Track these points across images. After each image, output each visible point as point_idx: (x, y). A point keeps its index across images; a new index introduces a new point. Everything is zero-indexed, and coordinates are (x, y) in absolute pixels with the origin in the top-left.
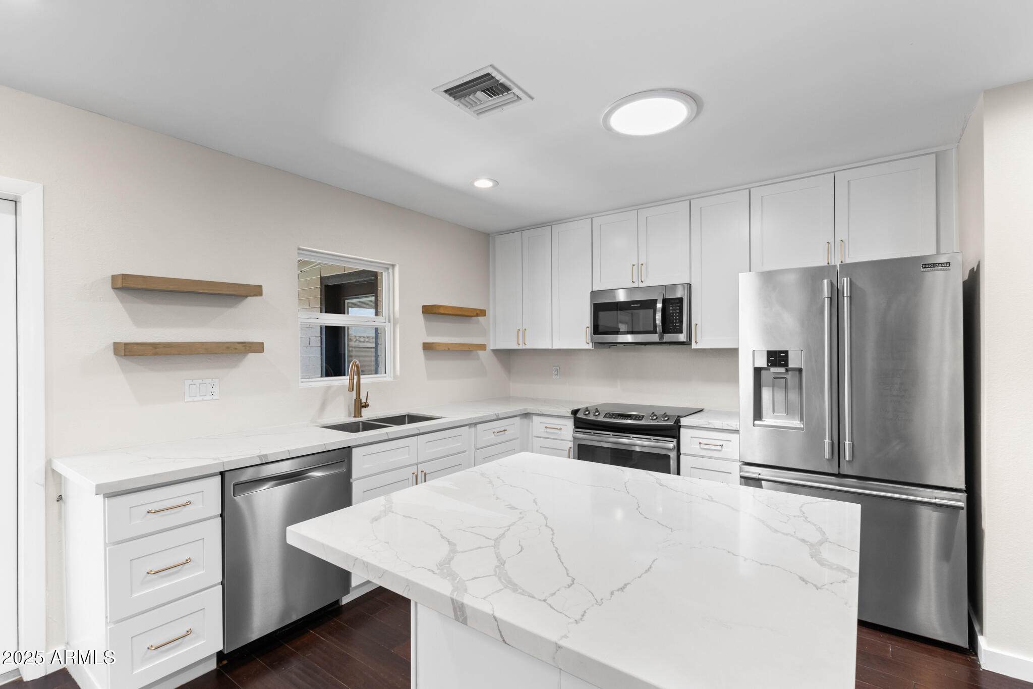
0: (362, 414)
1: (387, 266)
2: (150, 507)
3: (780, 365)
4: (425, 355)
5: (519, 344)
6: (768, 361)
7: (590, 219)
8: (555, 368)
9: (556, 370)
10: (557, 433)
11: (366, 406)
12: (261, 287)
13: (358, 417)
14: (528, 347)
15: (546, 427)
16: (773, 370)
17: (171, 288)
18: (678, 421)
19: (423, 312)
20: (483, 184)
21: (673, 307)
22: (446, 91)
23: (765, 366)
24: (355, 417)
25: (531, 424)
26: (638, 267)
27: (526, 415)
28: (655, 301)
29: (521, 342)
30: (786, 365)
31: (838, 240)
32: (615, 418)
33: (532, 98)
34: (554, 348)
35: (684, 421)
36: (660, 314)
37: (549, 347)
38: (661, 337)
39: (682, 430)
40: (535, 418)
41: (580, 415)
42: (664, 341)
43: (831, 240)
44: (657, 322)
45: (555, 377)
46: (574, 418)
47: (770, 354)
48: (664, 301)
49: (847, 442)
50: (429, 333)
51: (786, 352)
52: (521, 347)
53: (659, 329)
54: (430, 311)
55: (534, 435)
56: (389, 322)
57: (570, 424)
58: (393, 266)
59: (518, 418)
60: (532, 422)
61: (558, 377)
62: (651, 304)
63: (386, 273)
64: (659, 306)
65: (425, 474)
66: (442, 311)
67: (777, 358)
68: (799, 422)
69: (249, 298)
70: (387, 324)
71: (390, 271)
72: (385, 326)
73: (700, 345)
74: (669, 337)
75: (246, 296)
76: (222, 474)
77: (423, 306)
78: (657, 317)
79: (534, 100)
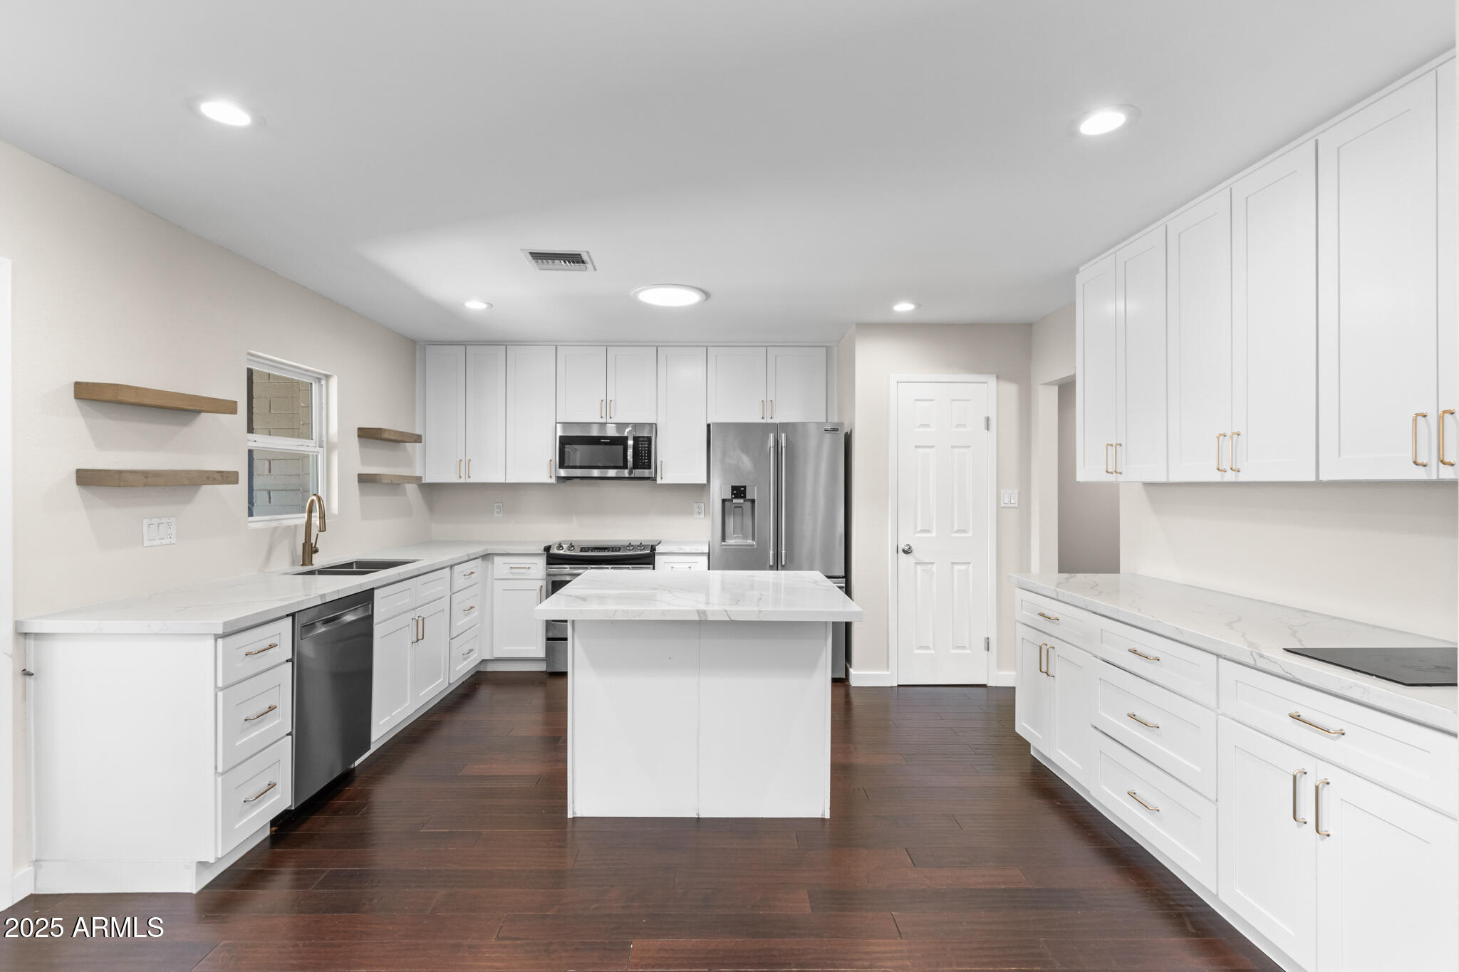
0: (313, 563)
1: (319, 376)
2: (249, 649)
3: (741, 497)
4: (360, 489)
5: (460, 477)
6: (732, 493)
7: (554, 347)
8: (496, 504)
9: (498, 507)
10: (524, 573)
11: (316, 551)
12: (236, 402)
13: (308, 565)
14: (475, 479)
15: (511, 568)
16: (735, 501)
17: (159, 403)
18: (653, 548)
19: (359, 436)
20: (475, 305)
21: (642, 444)
22: (530, 253)
23: (730, 498)
24: (303, 565)
25: (490, 566)
26: (607, 404)
27: (486, 557)
28: (626, 438)
29: (463, 476)
30: (744, 497)
31: (769, 400)
32: (592, 551)
33: (595, 270)
34: (508, 481)
35: (659, 549)
36: (632, 450)
37: (502, 480)
38: (631, 472)
39: (656, 557)
40: (496, 559)
41: (554, 551)
42: (633, 476)
43: (765, 400)
44: (629, 458)
45: (496, 515)
46: (548, 555)
47: (734, 488)
48: (636, 439)
49: (783, 552)
50: (364, 462)
51: (745, 487)
52: (462, 481)
53: (630, 463)
54: (366, 434)
55: (495, 577)
56: (321, 446)
57: (541, 562)
58: (327, 377)
59: (480, 560)
60: (493, 563)
61: (500, 515)
62: (621, 441)
63: (317, 384)
64: (630, 442)
65: (423, 619)
66: (386, 436)
67: (738, 492)
68: (751, 541)
69: (203, 414)
70: (318, 449)
71: (323, 382)
72: (318, 452)
73: (665, 481)
74: (638, 473)
75: (200, 412)
76: (293, 615)
77: (359, 429)
78: (628, 453)
79: (596, 272)
